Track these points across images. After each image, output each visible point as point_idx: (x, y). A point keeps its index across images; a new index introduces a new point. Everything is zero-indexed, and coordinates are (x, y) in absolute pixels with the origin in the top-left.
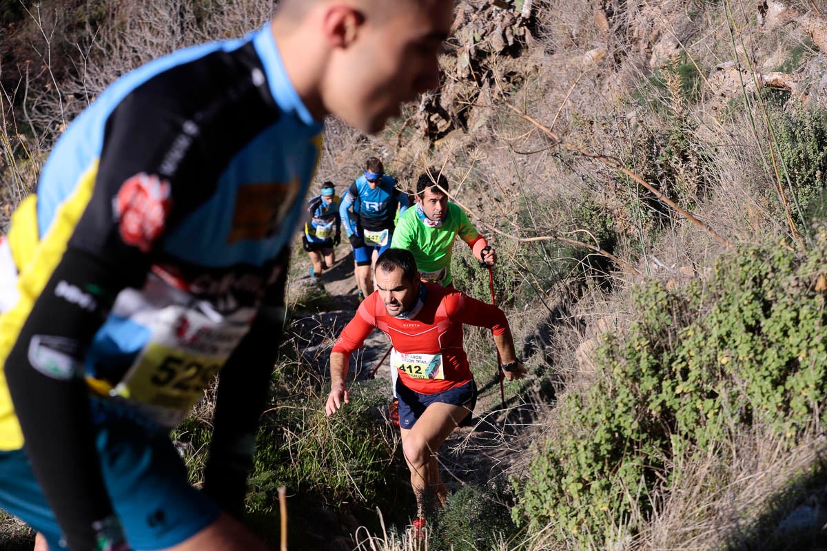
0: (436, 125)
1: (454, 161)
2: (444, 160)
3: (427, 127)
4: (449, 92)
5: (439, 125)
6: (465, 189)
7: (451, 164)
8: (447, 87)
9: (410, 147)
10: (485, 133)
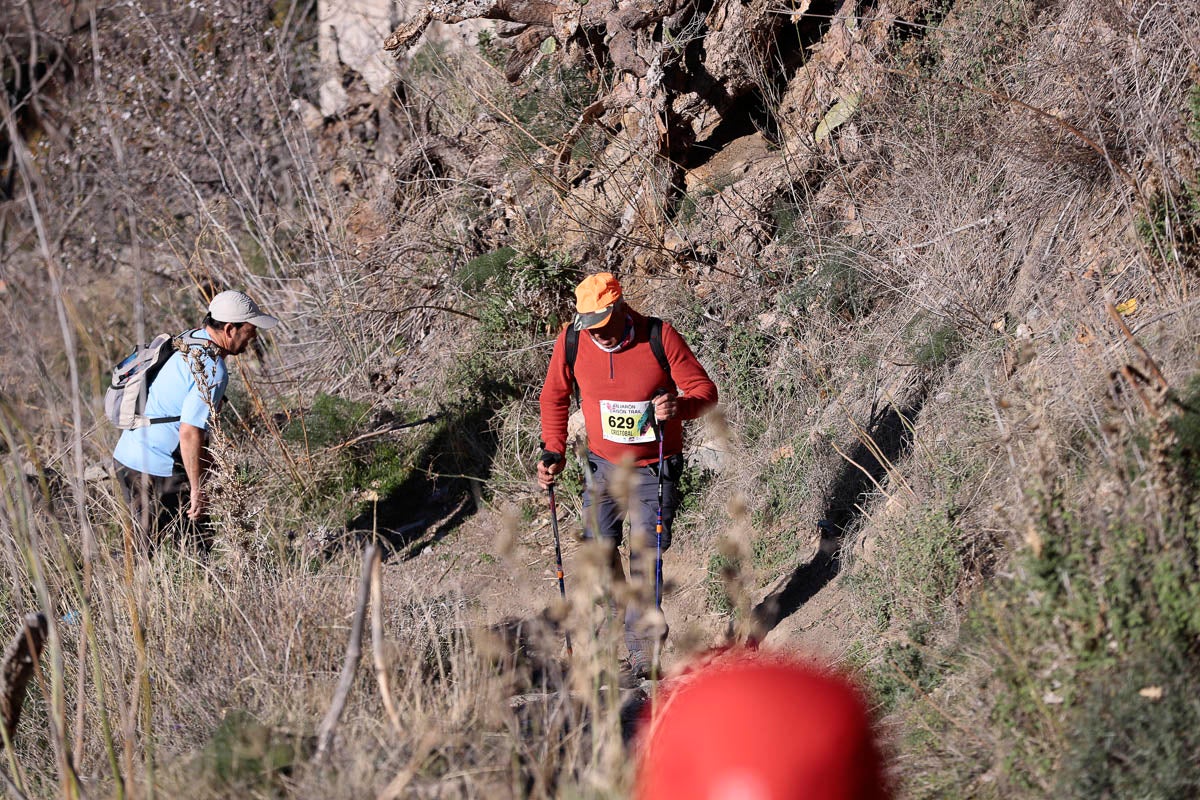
0: (689, 123)
1: (758, 227)
2: (728, 225)
3: (664, 130)
4: (727, 24)
5: (697, 124)
6: (803, 310)
7: (747, 239)
8: (722, 11)
9: (600, 185)
10: (853, 147)
